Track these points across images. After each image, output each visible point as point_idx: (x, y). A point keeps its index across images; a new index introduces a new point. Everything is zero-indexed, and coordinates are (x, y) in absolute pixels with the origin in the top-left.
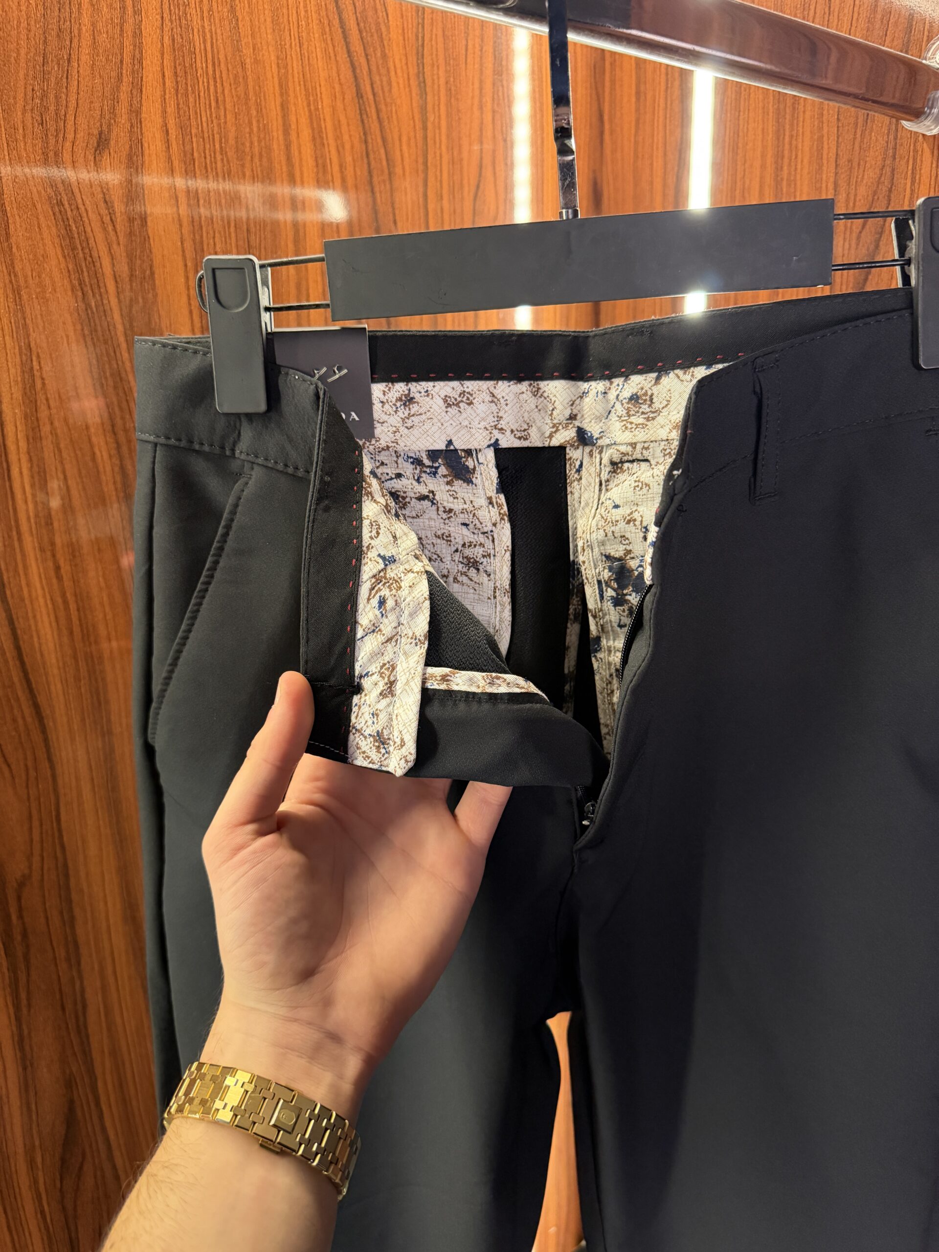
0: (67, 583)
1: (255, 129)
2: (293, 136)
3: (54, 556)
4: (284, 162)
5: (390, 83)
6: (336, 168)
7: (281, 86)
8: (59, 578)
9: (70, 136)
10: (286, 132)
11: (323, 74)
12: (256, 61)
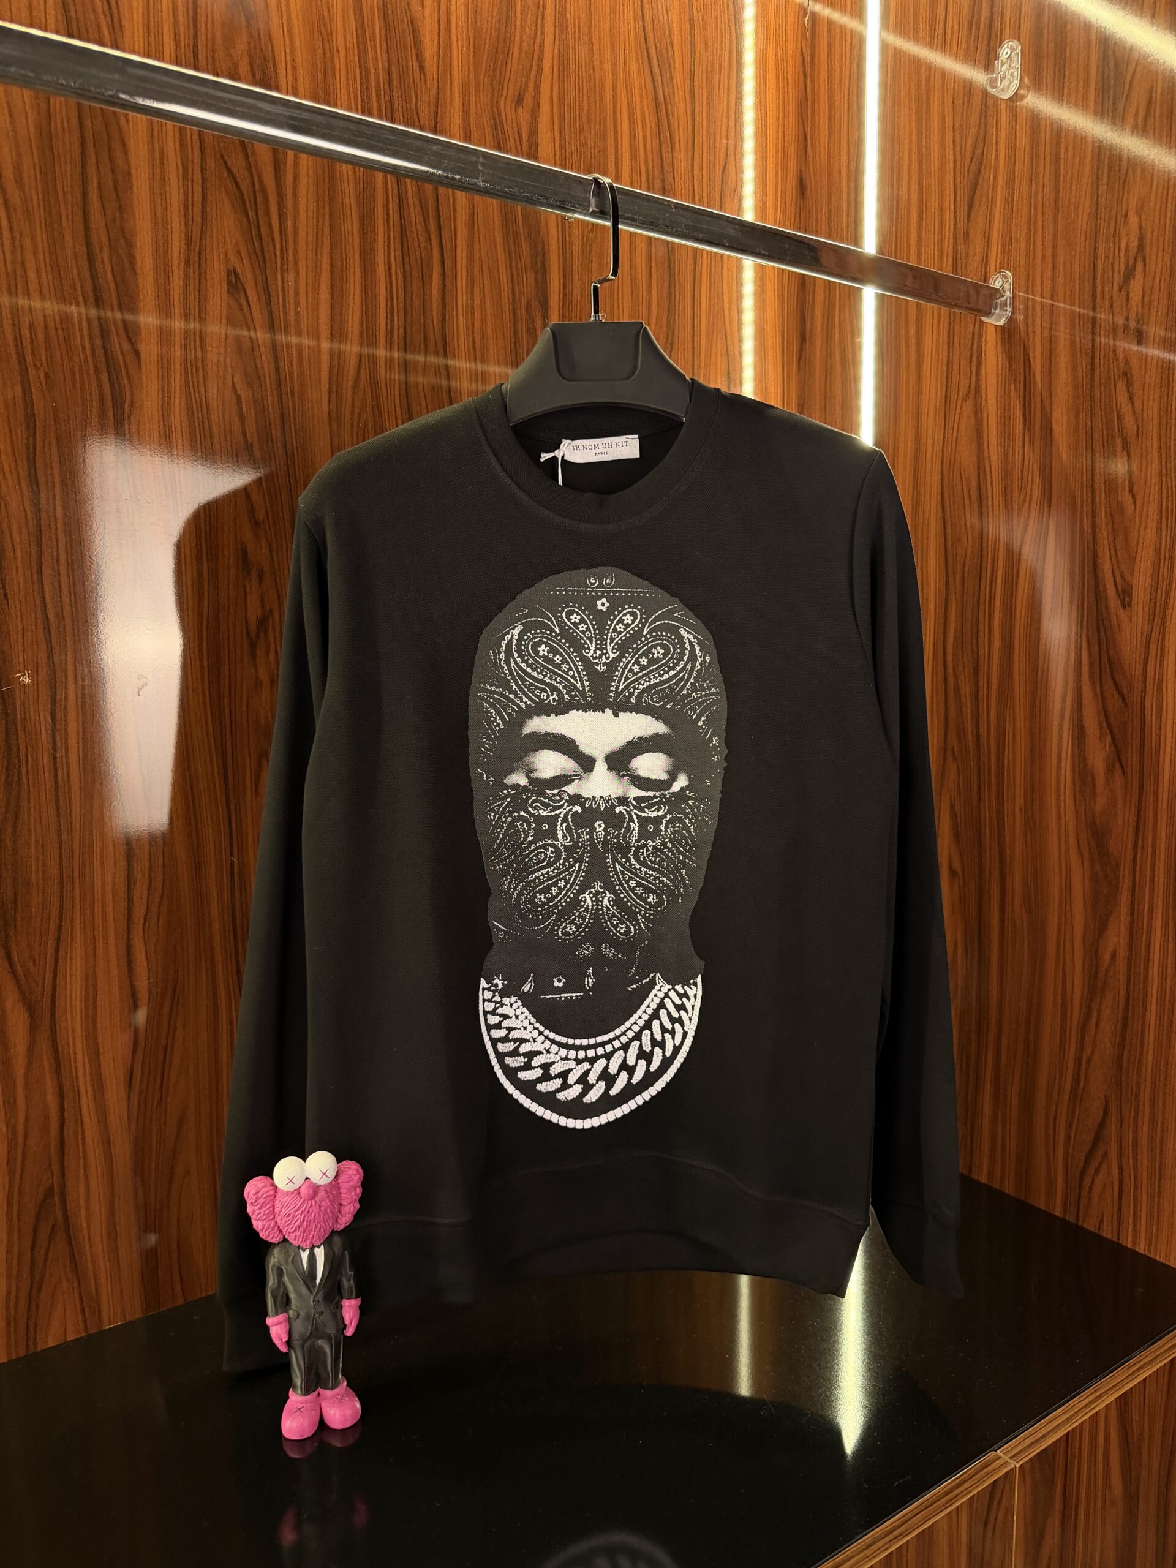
0: (478, 354)
2: (618, 116)
3: (473, 333)
5: (674, 93)
6: (641, 139)
7: (613, 85)
9: (505, 94)
11: (637, 83)
12: (601, 69)
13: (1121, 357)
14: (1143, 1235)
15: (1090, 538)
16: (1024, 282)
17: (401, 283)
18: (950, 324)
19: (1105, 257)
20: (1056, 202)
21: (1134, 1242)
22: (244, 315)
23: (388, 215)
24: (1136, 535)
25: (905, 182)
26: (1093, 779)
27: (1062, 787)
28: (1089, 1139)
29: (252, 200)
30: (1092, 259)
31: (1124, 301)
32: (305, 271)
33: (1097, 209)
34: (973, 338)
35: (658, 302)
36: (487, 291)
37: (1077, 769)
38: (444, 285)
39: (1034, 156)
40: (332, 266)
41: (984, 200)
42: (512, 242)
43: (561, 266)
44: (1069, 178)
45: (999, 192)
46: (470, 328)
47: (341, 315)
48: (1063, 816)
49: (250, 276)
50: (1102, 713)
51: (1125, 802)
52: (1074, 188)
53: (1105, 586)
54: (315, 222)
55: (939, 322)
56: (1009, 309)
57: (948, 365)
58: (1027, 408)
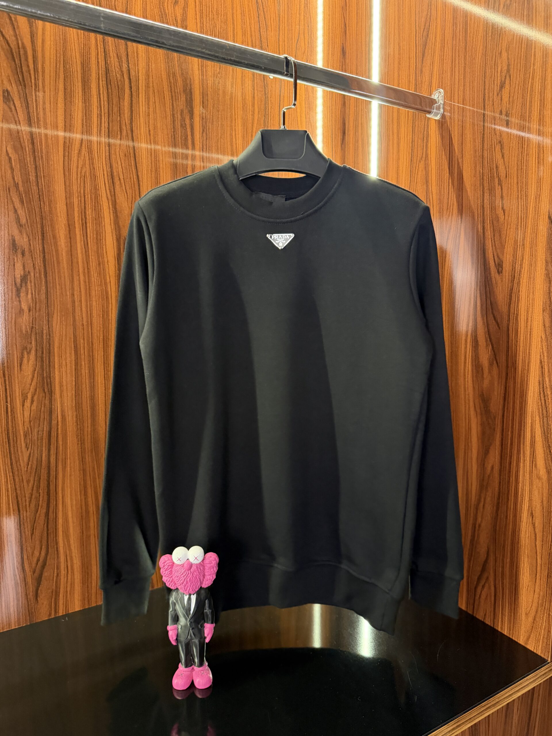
0: (152, 137)
1: (223, 7)
2: (235, 11)
4: (231, 19)
6: (248, 24)
8: (150, 134)
10: (233, 9)
13: (498, 134)
14: (506, 625)
15: (482, 235)
16: (449, 96)
17: (106, 99)
18: (413, 120)
19: (490, 77)
20: (466, 49)
21: (502, 628)
22: (13, 115)
23: (98, 62)
24: (505, 233)
25: (392, 45)
26: (482, 369)
27: (467, 374)
28: (479, 569)
29: (18, 52)
30: (483, 79)
31: (500, 101)
32: (49, 91)
33: (486, 51)
34: (424, 128)
35: (258, 112)
36: (157, 104)
37: (474, 363)
38: (132, 100)
39: (455, 24)
40: (65, 89)
41: (430, 51)
42: (171, 78)
43: (201, 92)
44: (472, 35)
45: (437, 46)
46: (147, 123)
47: (71, 116)
48: (467, 389)
49: (16, 93)
50: (487, 333)
51: (498, 383)
52: (474, 40)
53: (489, 262)
54: (55, 65)
55: (408, 119)
56: (442, 110)
57: (412, 143)
58: (451, 164)
